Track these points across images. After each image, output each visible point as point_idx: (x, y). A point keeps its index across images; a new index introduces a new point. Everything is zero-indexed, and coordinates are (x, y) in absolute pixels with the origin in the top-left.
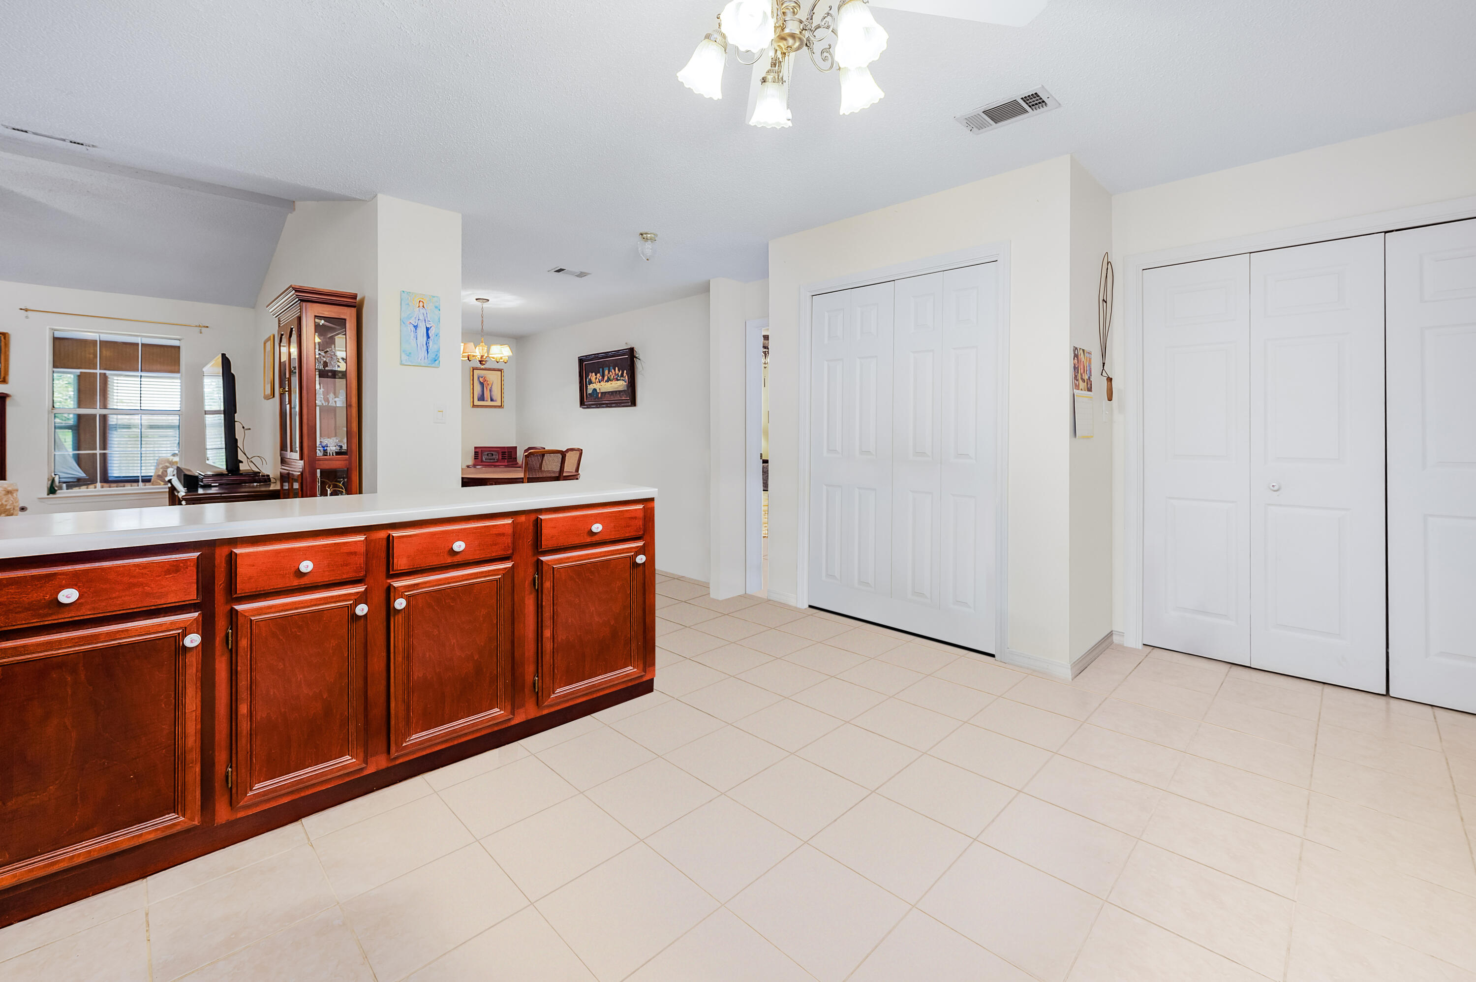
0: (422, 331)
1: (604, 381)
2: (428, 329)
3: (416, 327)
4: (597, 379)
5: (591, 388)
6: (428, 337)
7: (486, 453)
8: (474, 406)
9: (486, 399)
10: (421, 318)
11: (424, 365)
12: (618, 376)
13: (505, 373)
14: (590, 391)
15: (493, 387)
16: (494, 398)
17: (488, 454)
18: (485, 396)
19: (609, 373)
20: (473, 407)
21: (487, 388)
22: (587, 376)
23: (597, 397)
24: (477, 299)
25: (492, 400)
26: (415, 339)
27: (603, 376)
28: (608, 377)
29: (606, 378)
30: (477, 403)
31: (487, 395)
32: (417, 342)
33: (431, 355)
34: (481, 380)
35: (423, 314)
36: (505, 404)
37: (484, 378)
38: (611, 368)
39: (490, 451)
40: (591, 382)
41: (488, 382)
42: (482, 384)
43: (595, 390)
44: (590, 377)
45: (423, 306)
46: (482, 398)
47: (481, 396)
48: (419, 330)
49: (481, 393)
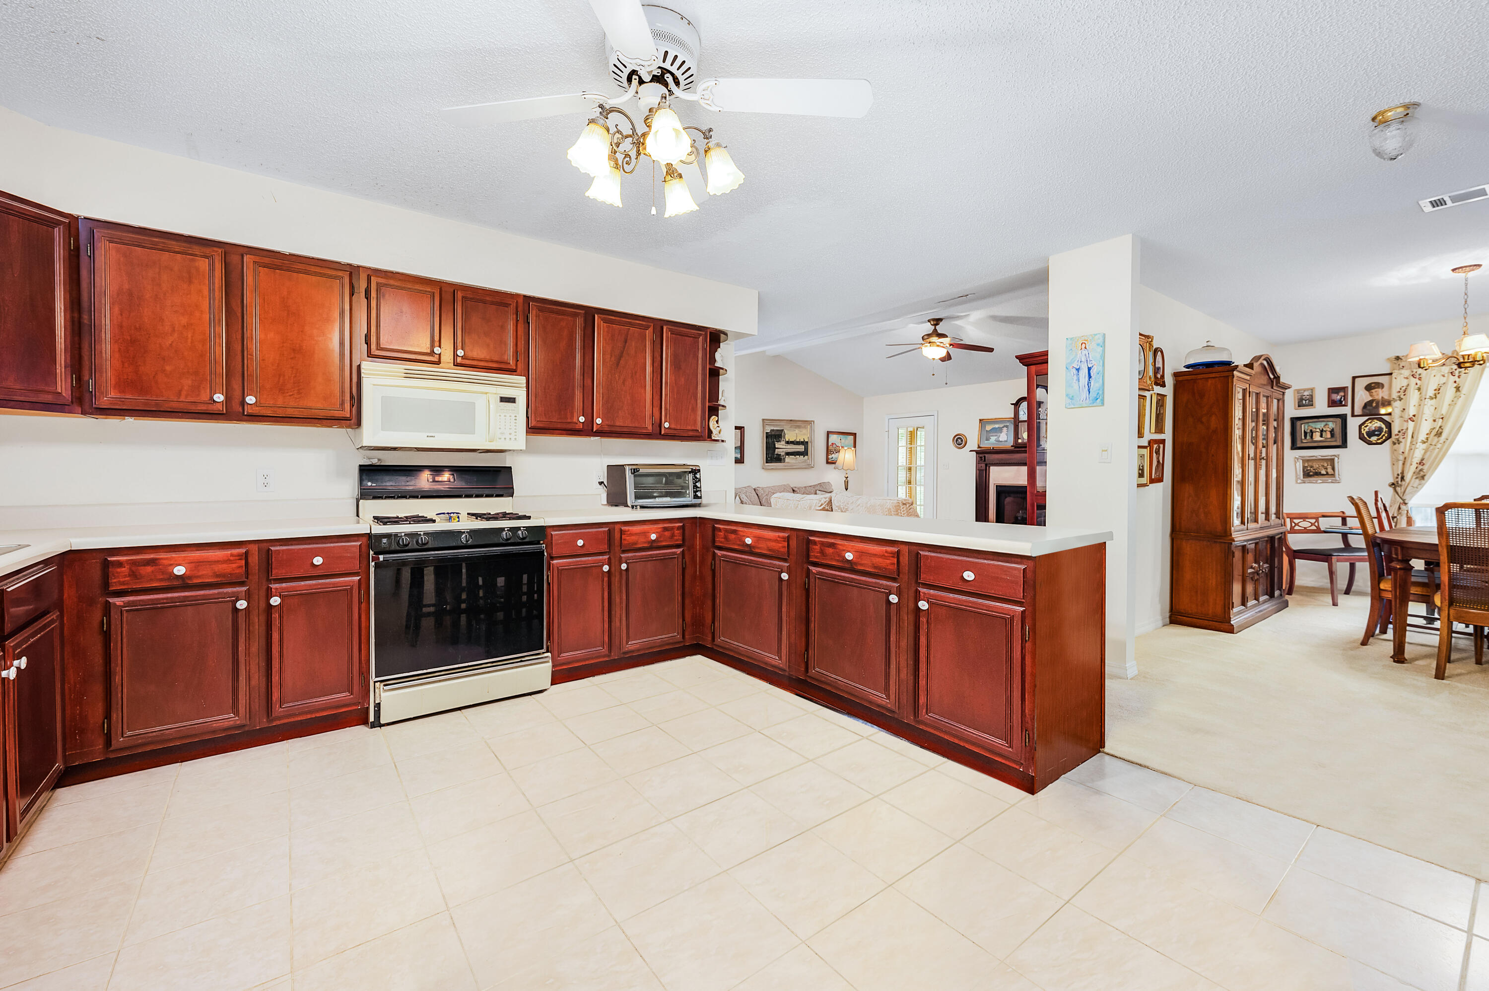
0: (1084, 372)
2: (1089, 369)
3: (1078, 370)
6: (1090, 377)
10: (1083, 360)
11: (1086, 405)
24: (1454, 270)
26: (1077, 382)
32: (1079, 384)
33: (1093, 394)
35: (1086, 355)
45: (1085, 348)
48: (1081, 372)
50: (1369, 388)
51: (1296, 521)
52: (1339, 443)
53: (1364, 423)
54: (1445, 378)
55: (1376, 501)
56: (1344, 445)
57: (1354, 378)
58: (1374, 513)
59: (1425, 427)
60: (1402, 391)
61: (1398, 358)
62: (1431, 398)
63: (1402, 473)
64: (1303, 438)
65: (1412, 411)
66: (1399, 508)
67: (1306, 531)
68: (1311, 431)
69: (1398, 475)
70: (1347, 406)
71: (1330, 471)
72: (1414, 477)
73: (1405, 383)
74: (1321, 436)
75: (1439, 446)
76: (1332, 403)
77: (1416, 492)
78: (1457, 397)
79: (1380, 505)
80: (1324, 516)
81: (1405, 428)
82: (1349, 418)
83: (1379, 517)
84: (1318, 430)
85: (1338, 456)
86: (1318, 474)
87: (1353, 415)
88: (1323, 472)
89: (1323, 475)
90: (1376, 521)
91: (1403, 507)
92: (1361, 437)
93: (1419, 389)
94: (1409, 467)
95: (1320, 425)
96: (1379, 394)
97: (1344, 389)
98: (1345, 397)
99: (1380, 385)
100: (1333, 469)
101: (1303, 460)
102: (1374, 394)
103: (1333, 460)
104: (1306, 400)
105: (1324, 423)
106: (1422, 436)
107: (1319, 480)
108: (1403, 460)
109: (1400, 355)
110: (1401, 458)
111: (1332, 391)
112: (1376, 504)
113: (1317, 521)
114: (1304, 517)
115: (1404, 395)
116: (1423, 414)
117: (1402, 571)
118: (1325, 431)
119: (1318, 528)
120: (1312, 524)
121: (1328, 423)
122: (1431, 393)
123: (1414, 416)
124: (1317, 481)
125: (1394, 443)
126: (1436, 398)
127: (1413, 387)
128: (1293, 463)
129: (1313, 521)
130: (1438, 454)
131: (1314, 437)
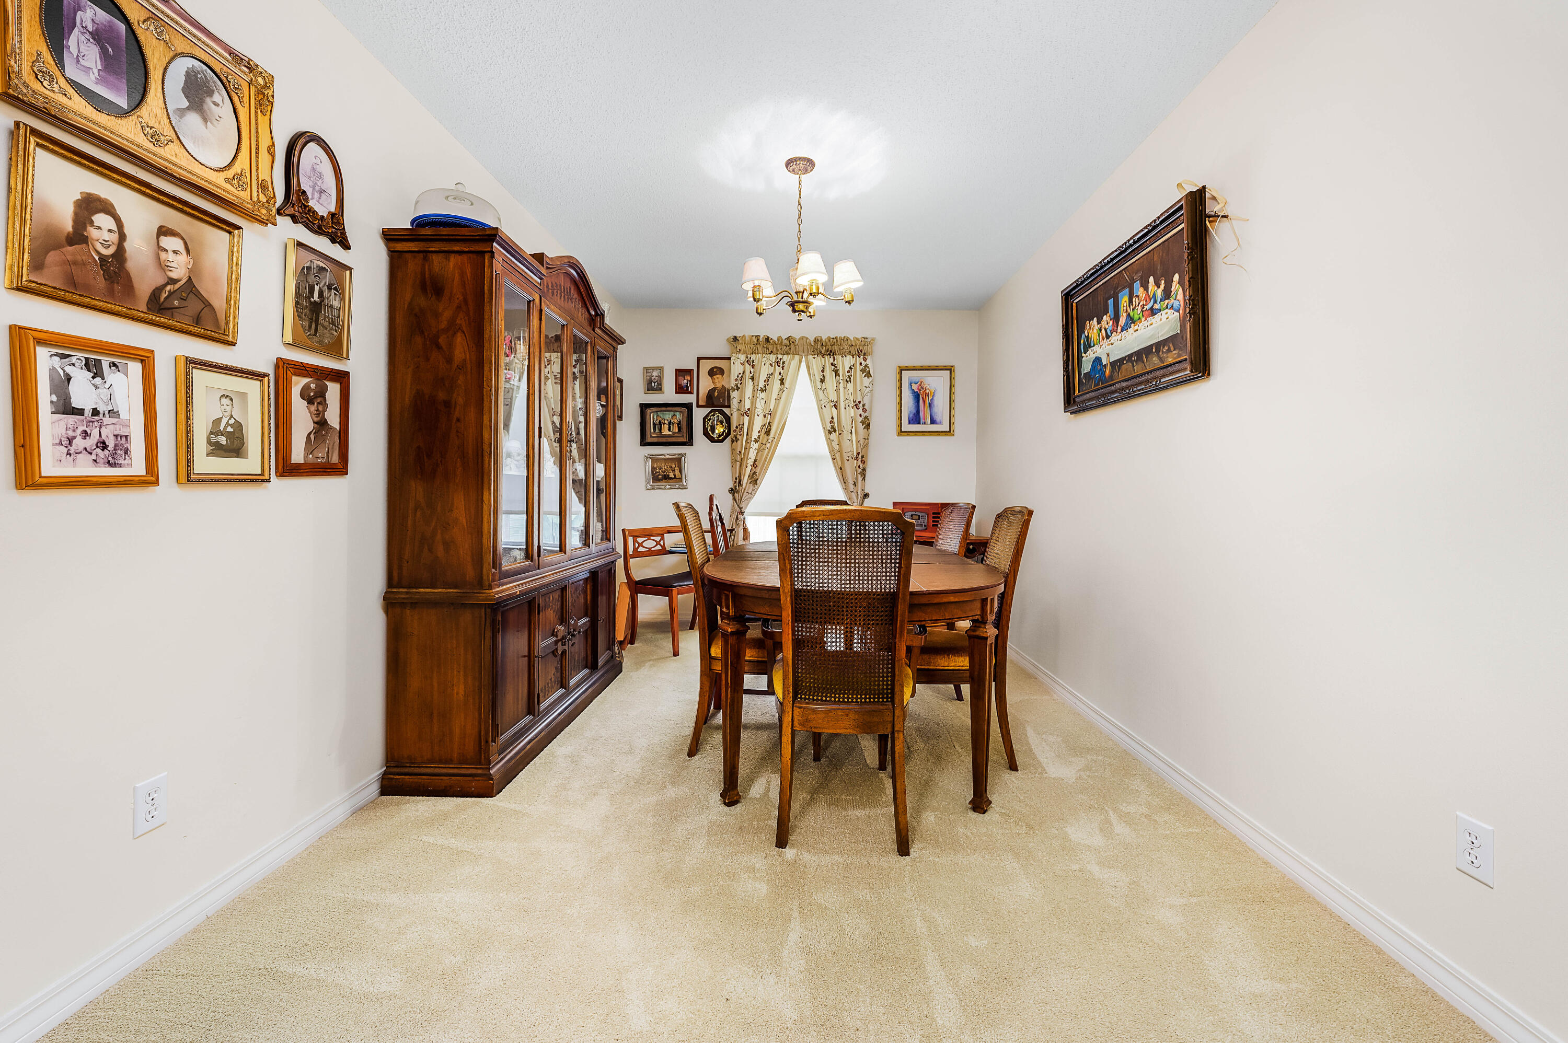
1: (1119, 329)
4: (1103, 331)
5: (1088, 358)
7: (910, 514)
8: (901, 433)
9: (922, 421)
12: (1155, 302)
13: (958, 374)
14: (1086, 368)
15: (935, 398)
16: (938, 419)
17: (912, 516)
18: (921, 414)
19: (1131, 301)
20: (899, 435)
21: (924, 402)
22: (1081, 330)
23: (1102, 379)
25: (933, 422)
27: (1116, 318)
28: (1129, 315)
29: (1123, 320)
30: (906, 427)
31: (924, 412)
34: (915, 387)
36: (957, 428)
37: (920, 385)
38: (1137, 284)
39: (916, 510)
40: (1089, 345)
41: (927, 391)
42: (917, 396)
43: (1098, 360)
44: (1086, 332)
46: (915, 419)
47: (914, 415)
49: (914, 411)
50: (712, 373)
51: (640, 540)
52: (685, 439)
53: (707, 415)
54: (773, 368)
55: (711, 509)
56: (690, 442)
57: (699, 359)
58: (706, 525)
59: (758, 422)
60: (739, 379)
61: (735, 339)
62: (762, 390)
63: (740, 476)
64: (652, 431)
65: (747, 405)
66: (737, 518)
67: (651, 553)
68: (660, 422)
69: (736, 479)
70: (693, 394)
71: (677, 473)
72: (749, 482)
73: (740, 369)
74: (669, 430)
75: (768, 445)
76: (680, 389)
77: (751, 498)
78: (782, 390)
79: (715, 515)
80: (669, 532)
81: (741, 423)
82: (695, 410)
83: (713, 531)
84: (666, 422)
85: (684, 455)
86: (666, 478)
87: (698, 406)
88: (671, 475)
89: (671, 478)
90: (708, 537)
91: (740, 517)
92: (706, 434)
93: (752, 379)
94: (745, 470)
95: (668, 416)
96: (720, 381)
97: (689, 372)
98: (691, 381)
99: (721, 371)
100: (680, 471)
101: (652, 460)
102: (716, 381)
103: (680, 459)
104: (655, 383)
105: (671, 414)
106: (755, 435)
107: (667, 485)
108: (740, 460)
109: (738, 335)
110: (739, 458)
111: (680, 373)
112: (710, 514)
113: (663, 538)
114: (648, 533)
115: (741, 384)
116: (756, 408)
117: (735, 637)
118: (673, 424)
119: (663, 547)
120: (658, 543)
121: (676, 413)
122: (762, 384)
123: (749, 409)
124: (665, 486)
125: (733, 441)
126: (765, 390)
127: (747, 375)
128: (643, 463)
129: (658, 539)
130: (769, 452)
131: (662, 431)
